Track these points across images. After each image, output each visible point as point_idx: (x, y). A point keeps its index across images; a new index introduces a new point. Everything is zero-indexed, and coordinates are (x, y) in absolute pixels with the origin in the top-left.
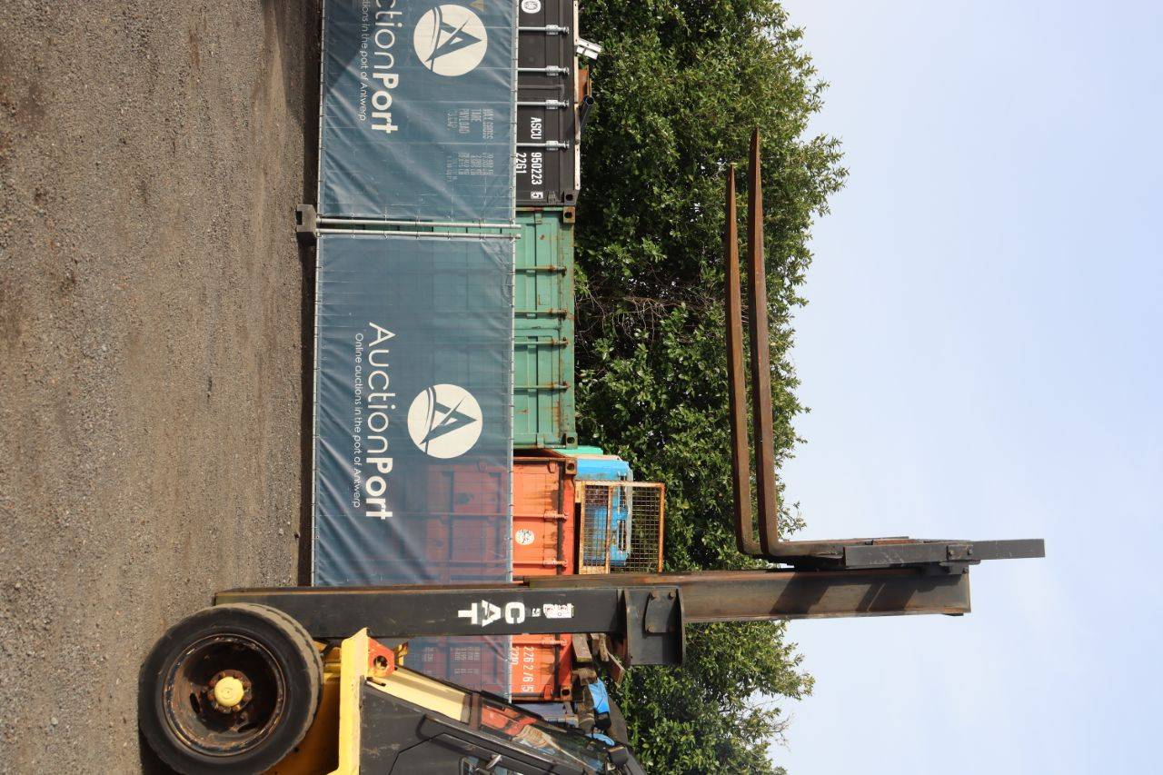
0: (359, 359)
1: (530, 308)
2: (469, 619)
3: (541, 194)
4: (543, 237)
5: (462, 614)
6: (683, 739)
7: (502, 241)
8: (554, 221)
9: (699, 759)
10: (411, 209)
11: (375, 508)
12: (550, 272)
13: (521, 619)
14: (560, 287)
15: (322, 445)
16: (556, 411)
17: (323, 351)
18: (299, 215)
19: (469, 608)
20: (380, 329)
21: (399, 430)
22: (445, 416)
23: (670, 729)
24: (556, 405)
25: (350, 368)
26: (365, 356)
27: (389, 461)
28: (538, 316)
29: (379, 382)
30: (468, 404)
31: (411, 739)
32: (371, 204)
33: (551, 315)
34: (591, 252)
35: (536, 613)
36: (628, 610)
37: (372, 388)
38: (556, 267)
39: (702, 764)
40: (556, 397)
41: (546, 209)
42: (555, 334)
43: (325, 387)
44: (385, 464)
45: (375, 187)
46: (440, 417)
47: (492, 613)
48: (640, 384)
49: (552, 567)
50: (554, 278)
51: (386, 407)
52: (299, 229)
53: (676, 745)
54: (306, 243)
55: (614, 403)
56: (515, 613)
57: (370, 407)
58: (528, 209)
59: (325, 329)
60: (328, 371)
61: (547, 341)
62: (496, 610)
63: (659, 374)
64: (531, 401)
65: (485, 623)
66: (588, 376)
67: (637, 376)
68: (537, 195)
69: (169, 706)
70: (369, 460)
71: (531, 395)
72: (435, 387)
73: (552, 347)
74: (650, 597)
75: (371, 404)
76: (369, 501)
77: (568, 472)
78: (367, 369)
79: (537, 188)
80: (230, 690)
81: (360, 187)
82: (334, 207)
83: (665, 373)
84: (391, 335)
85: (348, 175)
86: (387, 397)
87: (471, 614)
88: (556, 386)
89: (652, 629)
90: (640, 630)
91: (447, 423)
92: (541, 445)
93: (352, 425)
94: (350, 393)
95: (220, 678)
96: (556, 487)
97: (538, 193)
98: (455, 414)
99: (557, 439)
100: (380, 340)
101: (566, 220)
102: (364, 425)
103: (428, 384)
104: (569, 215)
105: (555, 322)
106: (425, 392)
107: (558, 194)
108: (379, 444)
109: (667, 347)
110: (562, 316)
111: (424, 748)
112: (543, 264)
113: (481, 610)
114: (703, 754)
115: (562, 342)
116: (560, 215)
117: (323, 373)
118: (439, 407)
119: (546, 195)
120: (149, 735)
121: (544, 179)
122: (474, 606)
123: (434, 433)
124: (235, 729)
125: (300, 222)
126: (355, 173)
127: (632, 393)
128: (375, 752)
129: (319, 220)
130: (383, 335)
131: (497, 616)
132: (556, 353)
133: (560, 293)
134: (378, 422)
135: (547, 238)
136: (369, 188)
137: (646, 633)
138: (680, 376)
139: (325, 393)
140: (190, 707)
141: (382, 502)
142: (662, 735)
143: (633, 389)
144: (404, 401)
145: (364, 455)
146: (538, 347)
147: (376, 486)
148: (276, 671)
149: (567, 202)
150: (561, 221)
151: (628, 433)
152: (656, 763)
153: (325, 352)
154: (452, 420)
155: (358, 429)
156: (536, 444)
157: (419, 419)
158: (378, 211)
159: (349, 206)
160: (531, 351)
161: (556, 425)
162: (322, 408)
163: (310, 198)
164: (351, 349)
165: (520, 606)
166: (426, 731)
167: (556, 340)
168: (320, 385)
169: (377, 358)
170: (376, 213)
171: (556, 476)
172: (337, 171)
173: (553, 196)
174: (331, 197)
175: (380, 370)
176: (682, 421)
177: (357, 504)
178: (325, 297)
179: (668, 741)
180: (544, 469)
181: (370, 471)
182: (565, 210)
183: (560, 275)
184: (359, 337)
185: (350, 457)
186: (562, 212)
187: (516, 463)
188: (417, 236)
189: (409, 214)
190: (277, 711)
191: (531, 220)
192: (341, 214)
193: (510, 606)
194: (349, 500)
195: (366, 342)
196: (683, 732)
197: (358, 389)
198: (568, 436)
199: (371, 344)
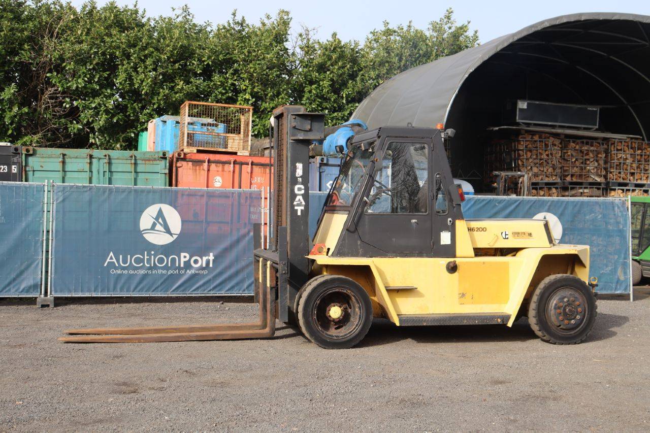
0: (125, 272)
1: (87, 175)
2: (302, 210)
3: (13, 166)
4: (42, 167)
5: (299, 213)
6: (314, 92)
7: (55, 191)
8: (30, 159)
9: (326, 83)
10: (36, 242)
11: (208, 262)
12: (64, 163)
13: (302, 187)
14: (73, 158)
15: (173, 291)
16: (147, 162)
17: (121, 291)
18: (43, 306)
19: (297, 210)
20: (108, 260)
21: (167, 250)
22: (158, 224)
23: (308, 99)
24: (144, 162)
25: (131, 277)
26: (124, 268)
27: (183, 254)
28: (91, 171)
29: (138, 261)
30: (150, 213)
31: (356, 236)
32: (33, 266)
33: (91, 163)
34: (10, 132)
35: (300, 180)
36: (301, 138)
37: (142, 264)
38: (61, 159)
39: (328, 82)
40: (139, 162)
41: (24, 164)
42: (102, 161)
43: (141, 290)
44: (184, 257)
45: (22, 264)
46: (158, 227)
47: (299, 200)
48: (101, 107)
49: (234, 167)
50: (67, 160)
51: (153, 257)
52: (52, 306)
53: (317, 96)
54: (60, 302)
55: (112, 122)
56: (299, 189)
57: (152, 265)
58: (23, 174)
59: (108, 291)
60: (132, 289)
61: (107, 167)
62: (298, 198)
63: (95, 94)
64: (141, 176)
65: (304, 203)
66: (94, 138)
67: (95, 108)
68: (14, 169)
69: (341, 336)
70: (182, 265)
71: (137, 176)
72: (141, 230)
73: (110, 163)
74: (294, 127)
75: (151, 265)
76: (204, 265)
77: (182, 156)
78: (131, 266)
79: (10, 169)
80: (335, 312)
81: (22, 273)
82: (36, 287)
83: (93, 90)
84: (111, 254)
85: (14, 279)
86: (147, 256)
87: (299, 209)
88: (133, 161)
89: (309, 127)
90: (309, 133)
91: (162, 223)
92: (167, 171)
93: (162, 275)
94: (145, 276)
95: (330, 316)
96: (190, 163)
97: (13, 168)
98: (157, 219)
99: (163, 162)
100: (114, 260)
101: (31, 152)
102: (162, 268)
103: (139, 233)
104: (28, 151)
105: (94, 161)
106: (144, 235)
107: (14, 156)
108: (173, 260)
109: (77, 87)
110: (91, 157)
111: (360, 230)
112: (59, 167)
113: (298, 205)
114: (323, 80)
115: (107, 157)
116: (27, 156)
117: (133, 291)
118: (153, 228)
119: (14, 164)
120: (353, 344)
121: (4, 165)
122: (296, 208)
124: (349, 310)
125: (48, 306)
126: (13, 276)
127: (107, 112)
128: (361, 251)
129: (42, 296)
130: (111, 258)
131: (301, 197)
132: (113, 161)
133: (77, 158)
134: (161, 261)
135: (42, 164)
136: (23, 268)
137: (310, 130)
138: (96, 80)
139: (144, 291)
140: (340, 329)
141: (205, 259)
142: (311, 104)
143: (104, 111)
144: (150, 247)
145: (179, 268)
146: (110, 172)
147: (196, 262)
148: (329, 292)
149: (19, 151)
150: (31, 155)
151: (132, 115)
152: (326, 108)
153: (122, 290)
154: (160, 220)
155: (164, 272)
156: (166, 174)
157: (160, 239)
158: (37, 262)
159: (34, 279)
160: (112, 175)
161: (155, 162)
162: (153, 291)
163: (31, 301)
164: (120, 276)
165: (296, 187)
166: (352, 229)
167: (106, 161)
168: (140, 293)
169: (125, 262)
170: (38, 264)
171: (184, 163)
172: (12, 286)
173: (15, 160)
174: (28, 290)
175: (131, 260)
176: (125, 81)
177: (206, 272)
178: (89, 291)
179: (314, 101)
180: (179, 169)
181: (188, 265)
182: (24, 152)
183: (65, 157)
184: (113, 272)
185: (180, 276)
186: (26, 155)
187: (176, 186)
188: (52, 240)
189: (39, 244)
190: (345, 291)
191: (30, 174)
192: (39, 283)
193: (296, 191)
194: (203, 276)
195: (116, 268)
196: (310, 92)
197: (142, 272)
198: (162, 156)
199: (117, 265)
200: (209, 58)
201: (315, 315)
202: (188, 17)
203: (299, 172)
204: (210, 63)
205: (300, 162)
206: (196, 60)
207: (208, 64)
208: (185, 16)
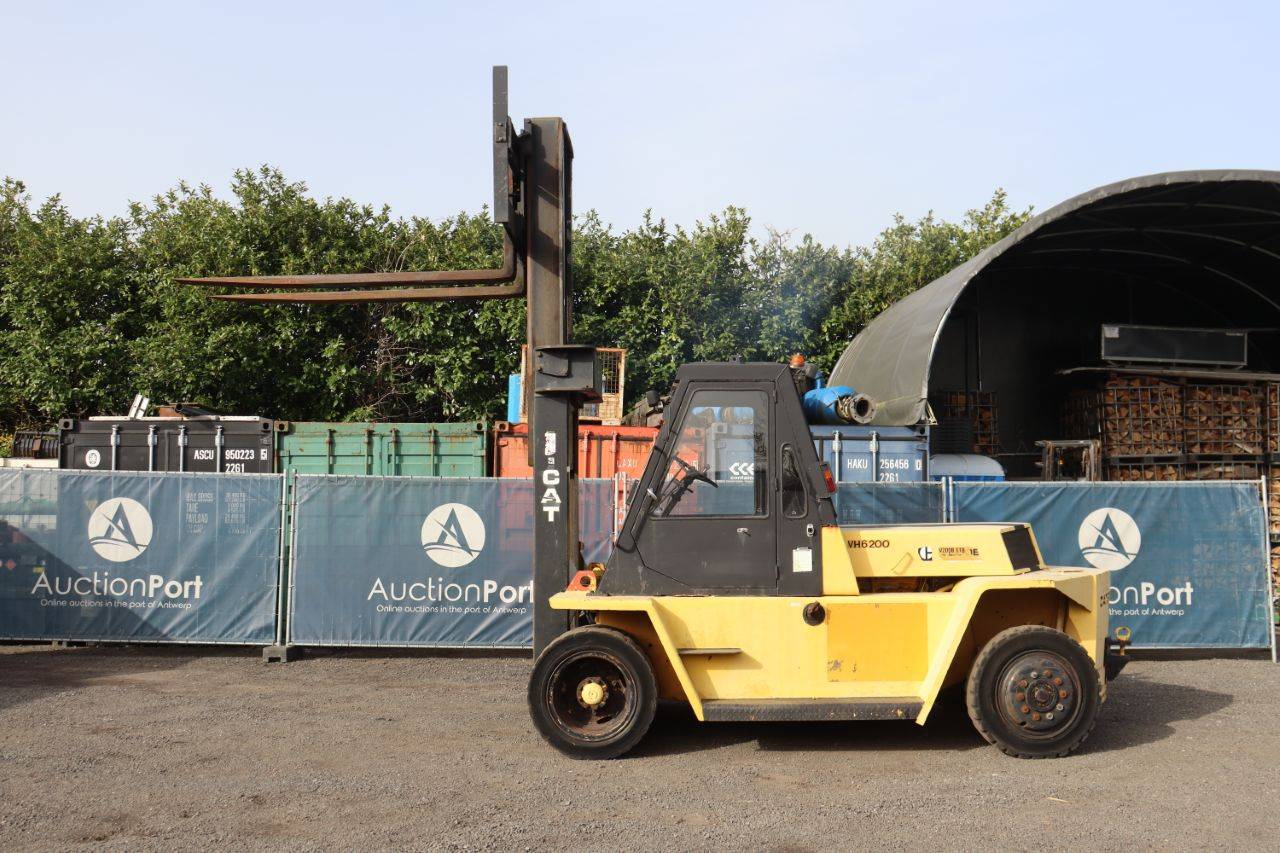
0: (399, 609)
1: (363, 462)
2: (555, 513)
3: (262, 451)
4: (302, 450)
5: (551, 518)
6: (776, 326)
7: (299, 486)
8: (287, 440)
9: (795, 311)
10: (269, 566)
11: (527, 596)
12: (331, 443)
13: (556, 473)
14: (346, 435)
15: (472, 640)
16: (454, 440)
17: (392, 639)
18: (272, 660)
19: (547, 513)
20: (374, 591)
21: (461, 575)
22: (449, 535)
24: (449, 440)
25: (407, 616)
26: (397, 604)
27: (487, 583)
28: (370, 455)
29: (418, 592)
30: (438, 516)
31: (635, 554)
32: (266, 598)
33: (370, 443)
35: (552, 461)
36: (548, 389)
37: (424, 597)
38: (327, 439)
39: (798, 309)
40: (441, 439)
41: (276, 447)
42: (386, 440)
43: (423, 638)
44: (490, 586)
45: (250, 595)
46: (450, 540)
47: (551, 495)
48: (456, 361)
49: (589, 444)
50: (337, 440)
51: (440, 586)
52: (284, 660)
53: (782, 332)
54: (297, 654)
56: (551, 477)
57: (440, 599)
58: (276, 462)
59: (373, 638)
60: (409, 635)
61: (392, 446)
62: (549, 492)
63: (447, 343)
64: (446, 462)
65: (558, 501)
67: (449, 364)
68: (264, 455)
69: (599, 737)
70: (486, 600)
71: (440, 461)
72: (424, 544)
73: (397, 442)
74: (541, 371)
75: (438, 598)
76: (521, 600)
77: (507, 429)
78: (407, 601)
79: (257, 454)
80: (592, 693)
81: (249, 608)
82: (266, 630)
83: (446, 338)
84: (378, 581)
85: (239, 618)
87: (551, 511)
88: (432, 439)
89: (564, 370)
90: (567, 380)
91: (455, 533)
92: (484, 453)
93: (456, 614)
94: (428, 616)
95: (582, 700)
96: (520, 440)
97: (262, 453)
98: (447, 527)
99: (479, 438)
100: (383, 591)
101: (286, 429)
102: (456, 604)
103: (421, 549)
104: (281, 427)
105: (376, 439)
106: (428, 553)
107: (263, 436)
108: (473, 592)
109: (422, 336)
110: (370, 434)
111: (641, 548)
112: (325, 449)
113: (549, 504)
114: (789, 308)
115: (393, 434)
116: (282, 434)
117: (411, 639)
118: (441, 540)
119: (264, 446)
120: (620, 752)
121: (250, 449)
122: (545, 509)
123: (464, 545)
124: (624, 690)
125: (278, 659)
126: (237, 613)
127: (463, 368)
128: (643, 584)
129: (278, 644)
130: (378, 588)
131: (553, 491)
132: (403, 439)
133: (350, 435)
134: (453, 592)
135: (302, 446)
136: (250, 601)
137: (569, 375)
138: (449, 324)
139: (428, 637)
140: (605, 724)
141: (522, 590)
143: (460, 367)
144: (436, 570)
145: (482, 604)
146: (398, 454)
147: (508, 594)
148: (575, 659)
149: (270, 428)
150: (287, 434)
151: (501, 372)
153: (393, 637)
154: (453, 529)
155: (459, 610)
156: (482, 457)
157: (451, 558)
158: (270, 593)
159: (266, 617)
160: (401, 461)
161: (466, 440)
162: (441, 639)
163: (256, 651)
164: (390, 616)
165: (546, 473)
166: (628, 547)
167: (392, 439)
168: (421, 642)
169: (398, 594)
170: (272, 595)
171: (511, 440)
172: (235, 628)
173: (265, 441)
174: (259, 633)
175: (408, 591)
176: (489, 323)
177: (522, 611)
178: (344, 637)
180: (503, 449)
181: (495, 600)
182: (277, 429)
183: (335, 434)
184: (380, 609)
185: (482, 616)
186: (279, 433)
187: (499, 475)
188: (293, 559)
189: (274, 566)
190: (604, 657)
191: (286, 461)
192: (274, 624)
193: (546, 481)
194: (520, 617)
195: (385, 603)
196: (770, 326)
197: (424, 610)
198: (476, 429)
199: (386, 598)
200: (613, 283)
201: (552, 699)
202: (597, 227)
203: (551, 447)
204: (614, 290)
205: (550, 430)
206: (596, 286)
207: (611, 292)
208: (593, 227)
